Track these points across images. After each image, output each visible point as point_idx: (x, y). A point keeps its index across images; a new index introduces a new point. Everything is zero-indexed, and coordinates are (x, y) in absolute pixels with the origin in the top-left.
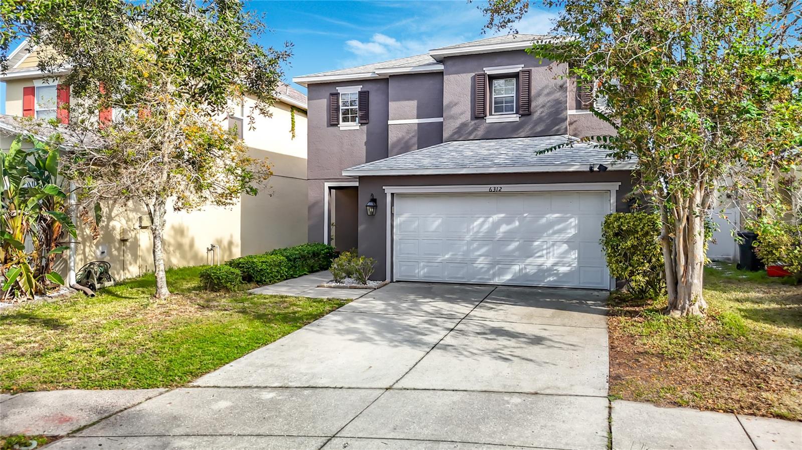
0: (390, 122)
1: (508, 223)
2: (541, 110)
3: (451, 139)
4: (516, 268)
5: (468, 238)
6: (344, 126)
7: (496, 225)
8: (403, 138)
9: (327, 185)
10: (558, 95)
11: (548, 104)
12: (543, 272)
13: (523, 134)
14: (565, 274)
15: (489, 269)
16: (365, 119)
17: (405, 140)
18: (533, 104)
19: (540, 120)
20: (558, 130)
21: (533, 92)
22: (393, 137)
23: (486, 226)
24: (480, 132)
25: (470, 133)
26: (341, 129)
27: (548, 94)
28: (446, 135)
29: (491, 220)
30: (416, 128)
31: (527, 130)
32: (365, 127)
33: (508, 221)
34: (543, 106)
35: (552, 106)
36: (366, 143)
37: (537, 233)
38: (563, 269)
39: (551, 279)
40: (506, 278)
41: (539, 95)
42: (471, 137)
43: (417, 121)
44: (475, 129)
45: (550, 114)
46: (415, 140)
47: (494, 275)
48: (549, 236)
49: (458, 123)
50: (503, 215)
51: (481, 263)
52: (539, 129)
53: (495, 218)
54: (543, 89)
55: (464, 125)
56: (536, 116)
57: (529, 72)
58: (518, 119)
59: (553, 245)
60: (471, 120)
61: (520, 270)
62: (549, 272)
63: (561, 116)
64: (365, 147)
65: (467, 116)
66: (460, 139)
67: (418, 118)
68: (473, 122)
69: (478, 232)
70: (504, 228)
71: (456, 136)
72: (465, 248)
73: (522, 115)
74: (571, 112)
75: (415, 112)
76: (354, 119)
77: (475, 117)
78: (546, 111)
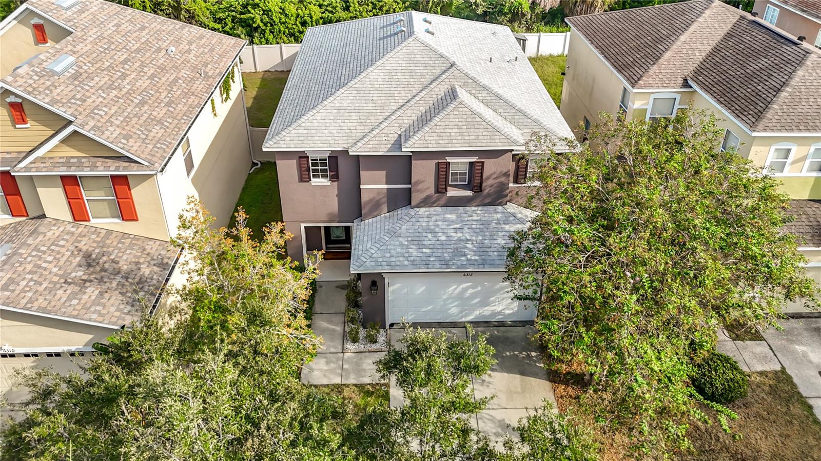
0: (362, 187)
1: (473, 289)
2: (489, 189)
3: (419, 206)
4: (477, 312)
5: (445, 297)
6: (315, 182)
7: (465, 290)
8: (374, 198)
9: (303, 225)
10: (503, 179)
11: (495, 185)
12: (494, 314)
13: (475, 204)
14: (509, 314)
15: (458, 314)
16: (335, 177)
17: (376, 200)
18: (484, 185)
19: (489, 195)
20: (501, 202)
21: (484, 177)
22: (365, 198)
23: (457, 291)
24: (443, 201)
25: (434, 202)
26: (313, 184)
27: (495, 178)
28: (413, 203)
29: (461, 286)
30: (386, 191)
31: (478, 201)
32: (336, 183)
33: (473, 287)
34: (491, 187)
35: (498, 187)
36: (337, 196)
37: (493, 293)
38: (507, 312)
39: (500, 317)
40: (470, 318)
41: (488, 178)
42: (435, 205)
43: (386, 186)
44: (438, 200)
45: (496, 192)
46: (385, 199)
47: (462, 317)
48: (500, 295)
49: (424, 195)
50: (470, 284)
51: (454, 310)
52: (487, 201)
53: (465, 285)
54: (492, 174)
55: (429, 197)
56: (486, 192)
57: (483, 163)
58: (471, 194)
59: (503, 299)
60: (435, 193)
61: (479, 314)
62: (499, 313)
63: (504, 193)
64: (336, 199)
65: (431, 191)
66: (426, 206)
67: (387, 183)
68: (437, 195)
69: (452, 294)
70: (470, 291)
71: (422, 204)
72: (442, 303)
73: (475, 192)
74: (511, 185)
75: (384, 180)
76: (324, 176)
77: (438, 191)
78: (493, 190)
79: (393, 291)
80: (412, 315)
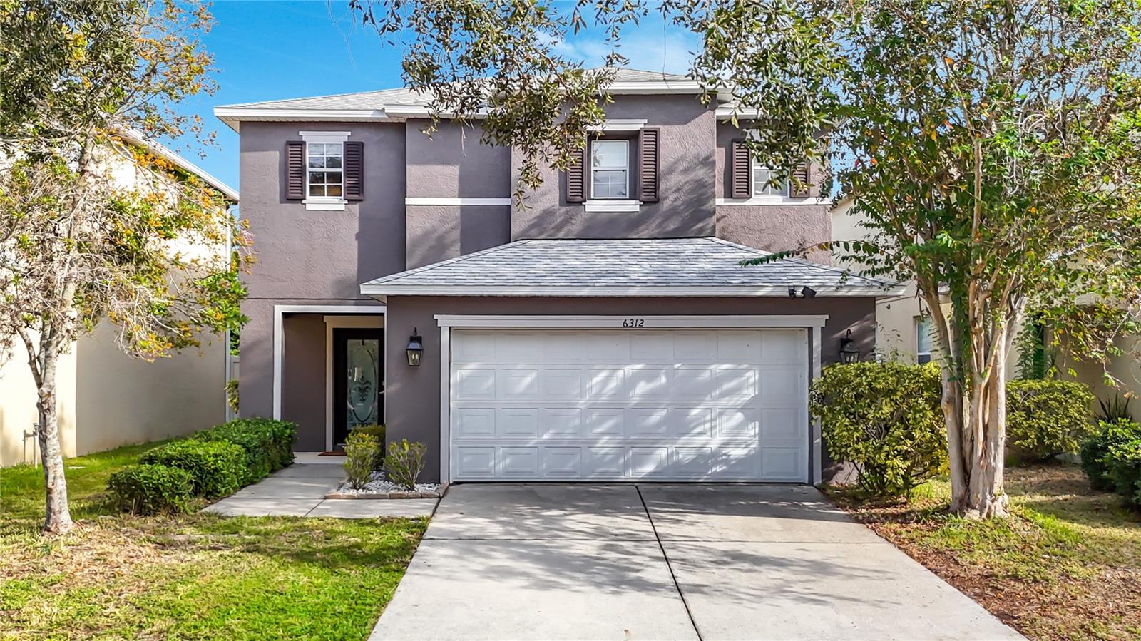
0: (408, 201)
1: (650, 379)
2: (675, 195)
3: (525, 237)
4: (662, 453)
5: (582, 404)
6: (314, 203)
7: (630, 383)
8: (434, 230)
9: (279, 310)
10: (701, 173)
11: (686, 188)
12: (705, 459)
13: (645, 234)
14: (740, 461)
15: (618, 456)
16: (356, 192)
17: (436, 235)
18: (662, 186)
19: (673, 212)
20: (701, 230)
21: (663, 165)
22: (415, 227)
23: (613, 385)
24: (577, 226)
25: (559, 228)
26: (309, 207)
27: (686, 171)
28: (516, 229)
29: (620, 373)
30: (458, 213)
31: (652, 227)
32: (356, 208)
33: (649, 376)
34: (678, 190)
35: (692, 191)
36: (358, 237)
37: (698, 394)
38: (737, 453)
39: (718, 469)
40: (646, 470)
41: (671, 171)
42: (561, 235)
43: (458, 202)
44: (567, 221)
45: (688, 204)
46: (456, 234)
47: (626, 466)
48: (713, 400)
49: (538, 209)
50: (639, 366)
51: (604, 446)
52: (672, 226)
53: (629, 370)
54: (677, 162)
55: (548, 213)
56: (666, 205)
57: (656, 132)
58: (637, 209)
59: (721, 414)
60: (561, 204)
61: (669, 456)
62: (715, 457)
63: (707, 207)
64: (355, 243)
65: (553, 199)
66: (542, 237)
67: (461, 195)
68: (564, 209)
69: (598, 394)
70: (642, 388)
71: (533, 232)
72: (577, 421)
73: (645, 202)
74: (720, 201)
75: (455, 185)
76: (334, 192)
77: (567, 201)
78: (683, 198)
79: (462, 381)
80: (504, 457)
